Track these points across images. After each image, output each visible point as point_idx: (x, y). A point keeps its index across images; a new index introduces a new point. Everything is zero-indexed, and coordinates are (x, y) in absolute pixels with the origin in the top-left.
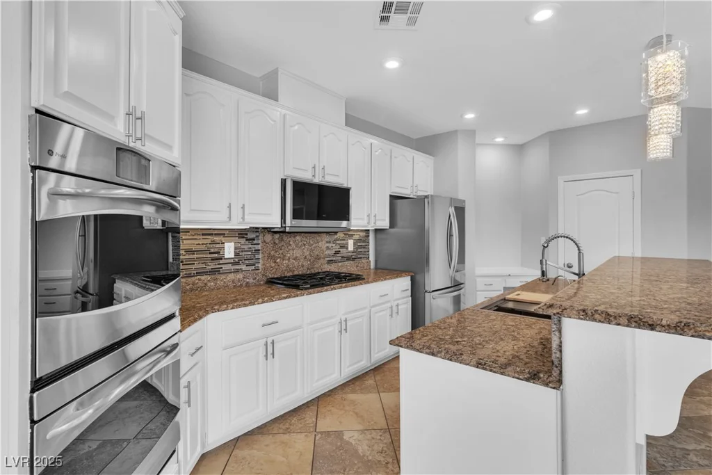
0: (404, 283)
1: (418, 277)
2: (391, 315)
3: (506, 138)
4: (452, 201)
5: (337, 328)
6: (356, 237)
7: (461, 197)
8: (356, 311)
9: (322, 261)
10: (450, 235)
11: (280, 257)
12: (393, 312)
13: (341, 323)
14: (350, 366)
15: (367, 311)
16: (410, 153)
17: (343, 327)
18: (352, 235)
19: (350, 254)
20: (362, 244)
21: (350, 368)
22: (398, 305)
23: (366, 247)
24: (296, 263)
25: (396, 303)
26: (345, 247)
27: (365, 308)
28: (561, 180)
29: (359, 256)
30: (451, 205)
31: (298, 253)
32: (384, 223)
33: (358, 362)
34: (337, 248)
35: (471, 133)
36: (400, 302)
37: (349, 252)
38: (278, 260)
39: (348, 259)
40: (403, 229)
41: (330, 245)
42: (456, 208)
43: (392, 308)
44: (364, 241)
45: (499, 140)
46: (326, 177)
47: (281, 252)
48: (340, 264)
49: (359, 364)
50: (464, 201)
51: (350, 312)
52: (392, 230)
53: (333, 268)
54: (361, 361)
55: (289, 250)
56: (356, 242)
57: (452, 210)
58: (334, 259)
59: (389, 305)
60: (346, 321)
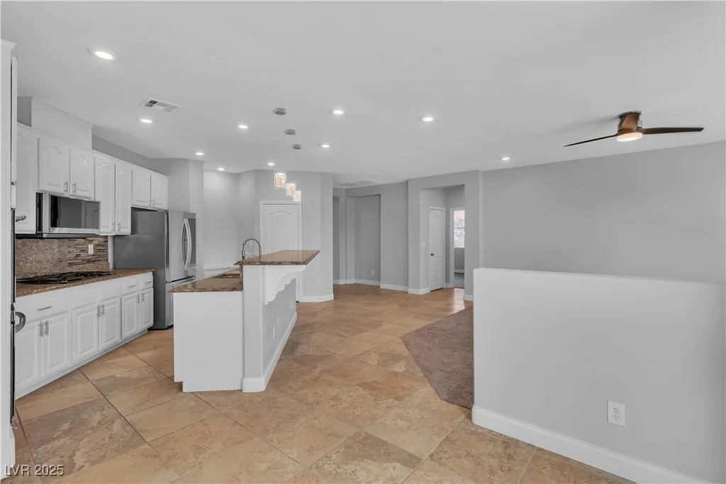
0: (148, 277)
1: (159, 273)
2: (138, 302)
3: (225, 169)
4: (186, 214)
5: (95, 312)
6: (96, 242)
7: (192, 211)
8: (111, 298)
9: (64, 263)
10: (185, 240)
11: (22, 261)
12: (140, 299)
13: (98, 308)
14: (107, 341)
15: (118, 299)
16: (148, 173)
17: (100, 311)
18: (92, 241)
19: (90, 258)
20: (101, 248)
21: (108, 343)
22: (143, 294)
23: (106, 250)
24: (38, 266)
25: (142, 292)
26: (85, 251)
27: (116, 297)
28: (261, 203)
29: (99, 259)
30: (185, 217)
31: (40, 256)
32: (126, 230)
33: (113, 338)
34: (77, 252)
35: (200, 163)
36: (145, 291)
37: (89, 255)
38: (21, 264)
39: (89, 261)
40: (144, 235)
41: (71, 250)
42: (189, 220)
43: (138, 296)
44: (103, 246)
45: (221, 169)
46: (77, 192)
47: (23, 256)
48: (82, 266)
49: (113, 340)
50: (195, 214)
51: (107, 299)
52: (132, 236)
53: (75, 269)
54: (115, 337)
55: (32, 254)
56: (96, 246)
57: (186, 221)
58: (75, 261)
59: (136, 294)
60: (103, 306)
